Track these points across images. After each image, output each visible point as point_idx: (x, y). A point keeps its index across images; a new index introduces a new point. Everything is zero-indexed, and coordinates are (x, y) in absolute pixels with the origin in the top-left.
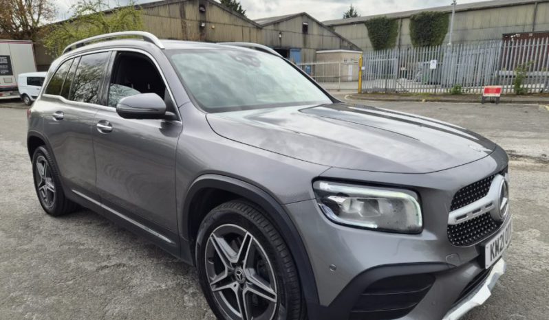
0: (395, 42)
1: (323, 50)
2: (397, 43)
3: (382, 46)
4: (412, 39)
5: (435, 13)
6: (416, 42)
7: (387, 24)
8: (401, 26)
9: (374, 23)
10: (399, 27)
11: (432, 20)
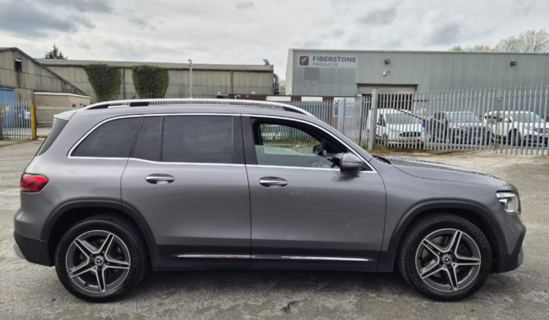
0: (119, 89)
1: (41, 91)
2: (122, 91)
3: (105, 92)
4: (136, 89)
5: (156, 68)
6: (141, 92)
7: (108, 72)
8: (124, 75)
9: (95, 69)
10: (122, 75)
11: (154, 74)
